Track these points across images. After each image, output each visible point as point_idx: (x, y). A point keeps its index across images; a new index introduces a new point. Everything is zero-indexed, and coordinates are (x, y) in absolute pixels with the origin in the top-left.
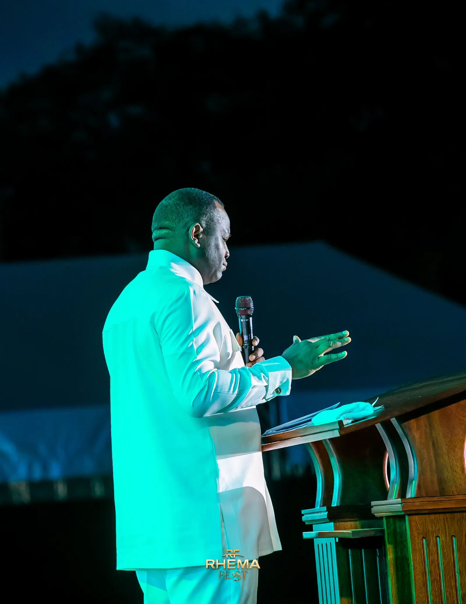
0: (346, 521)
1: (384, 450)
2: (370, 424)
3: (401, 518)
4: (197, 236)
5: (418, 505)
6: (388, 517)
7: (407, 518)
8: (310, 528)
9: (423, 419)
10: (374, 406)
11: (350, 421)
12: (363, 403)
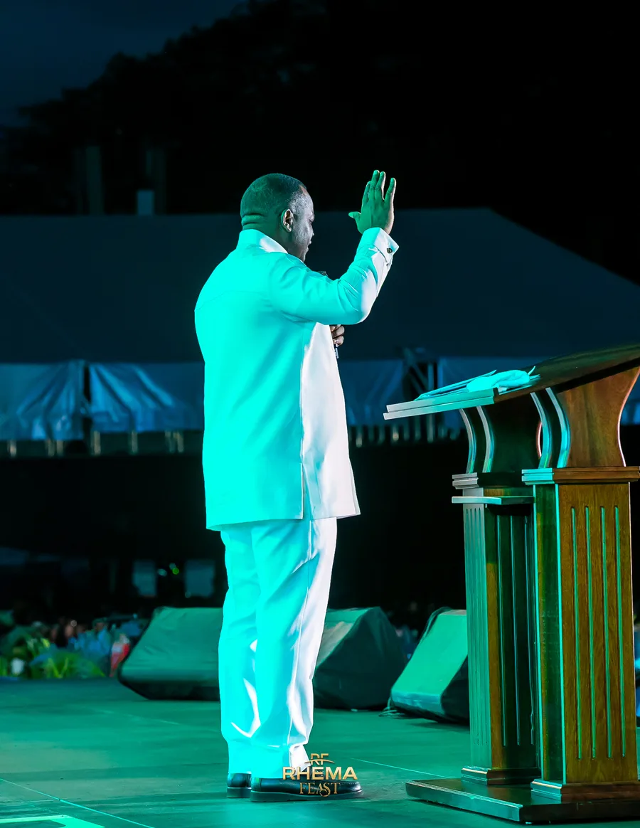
0: (496, 488)
1: (538, 419)
2: (524, 393)
3: (552, 487)
4: (288, 221)
5: (569, 475)
6: (538, 486)
7: (557, 486)
8: (460, 493)
9: (579, 389)
10: (531, 375)
11: (505, 389)
12: (519, 371)
